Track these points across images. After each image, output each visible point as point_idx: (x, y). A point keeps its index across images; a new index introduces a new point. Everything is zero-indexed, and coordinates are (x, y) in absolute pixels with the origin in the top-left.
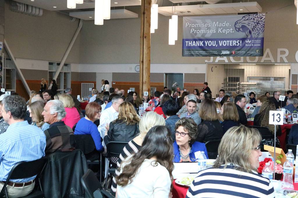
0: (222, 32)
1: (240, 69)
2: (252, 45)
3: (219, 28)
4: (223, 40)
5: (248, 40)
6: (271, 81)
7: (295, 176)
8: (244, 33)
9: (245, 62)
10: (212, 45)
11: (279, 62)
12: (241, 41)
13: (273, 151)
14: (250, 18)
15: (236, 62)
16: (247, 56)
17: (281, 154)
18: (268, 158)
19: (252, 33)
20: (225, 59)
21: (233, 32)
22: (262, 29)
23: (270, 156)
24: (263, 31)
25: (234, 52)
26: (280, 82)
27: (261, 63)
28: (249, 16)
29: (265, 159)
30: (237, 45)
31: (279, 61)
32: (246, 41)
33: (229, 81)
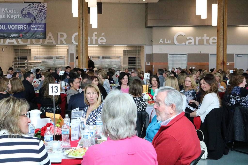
0: (10, 17)
1: (27, 49)
2: (37, 29)
3: (8, 14)
4: (12, 24)
5: (33, 25)
6: (54, 59)
7: (71, 136)
8: (30, 19)
9: (32, 43)
10: (2, 28)
11: (60, 44)
12: (27, 26)
13: (53, 117)
14: (35, 7)
15: (24, 43)
16: (33, 38)
17: (60, 119)
18: (49, 123)
19: (37, 19)
20: (14, 41)
21: (20, 18)
22: (44, 16)
23: (51, 121)
24: (46, 18)
25: (21, 35)
26: (61, 60)
27: (45, 45)
28: (33, 5)
29: (47, 124)
30: (24, 29)
31: (59, 42)
32: (31, 26)
33: (18, 60)
